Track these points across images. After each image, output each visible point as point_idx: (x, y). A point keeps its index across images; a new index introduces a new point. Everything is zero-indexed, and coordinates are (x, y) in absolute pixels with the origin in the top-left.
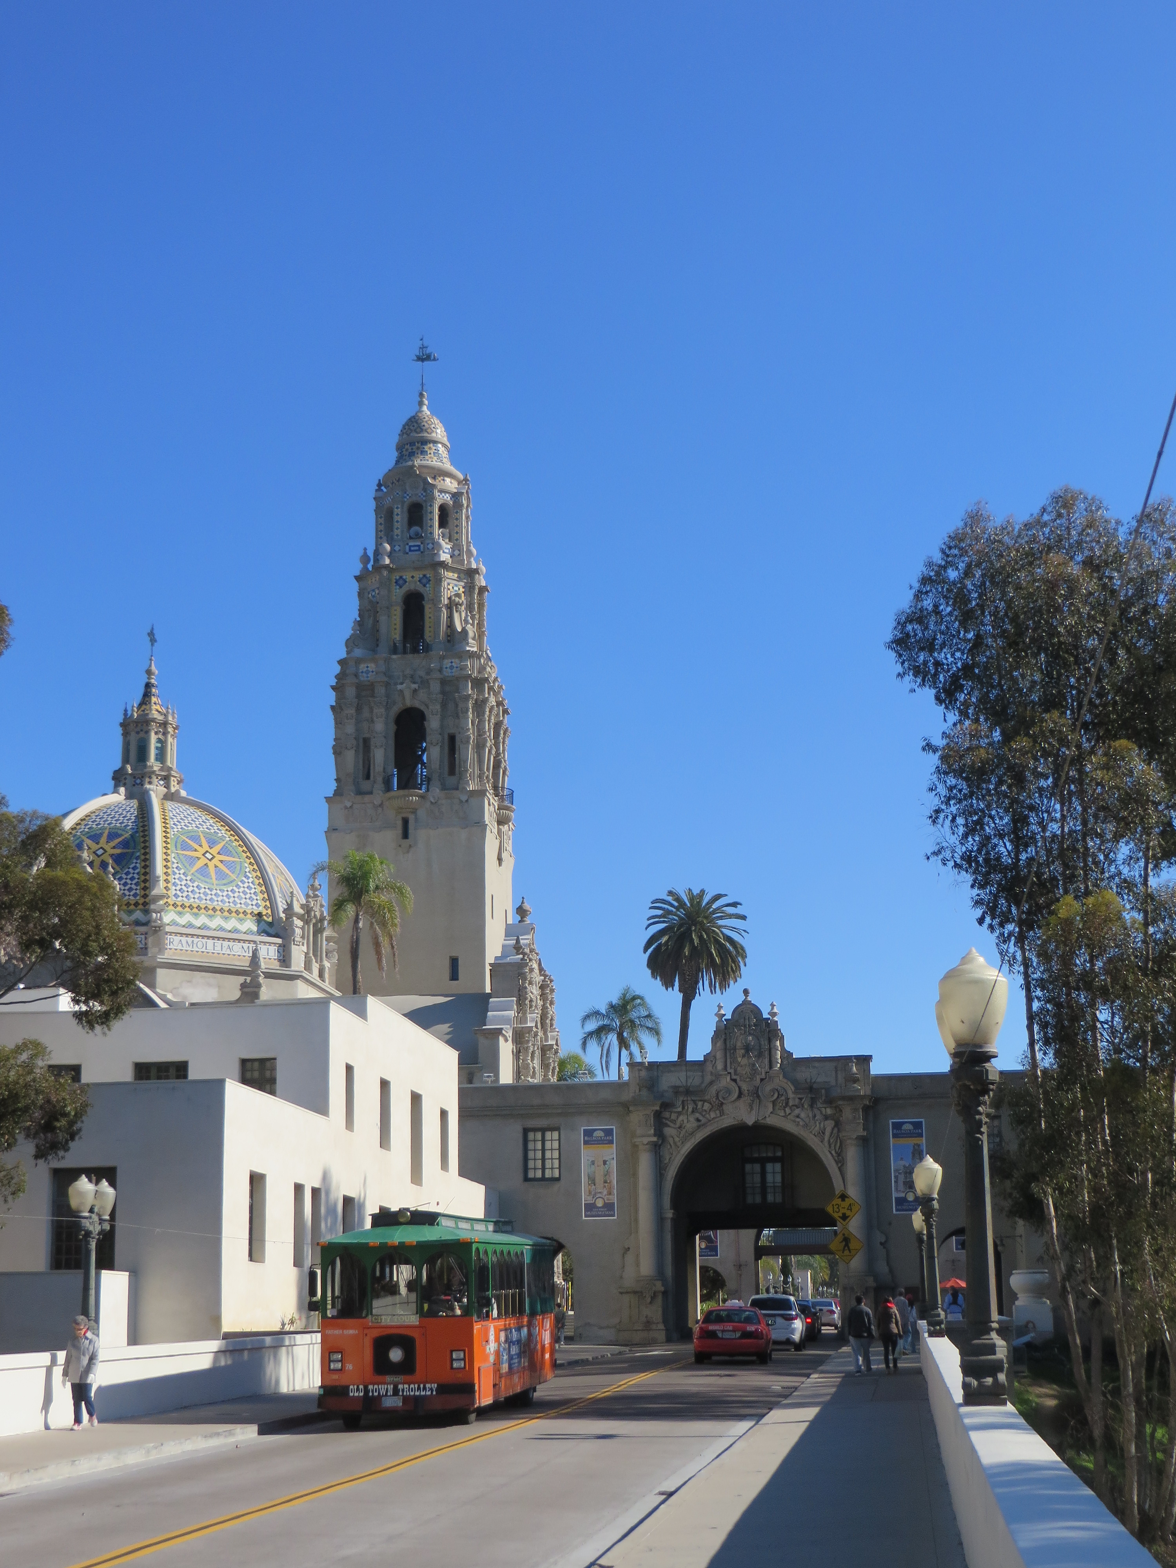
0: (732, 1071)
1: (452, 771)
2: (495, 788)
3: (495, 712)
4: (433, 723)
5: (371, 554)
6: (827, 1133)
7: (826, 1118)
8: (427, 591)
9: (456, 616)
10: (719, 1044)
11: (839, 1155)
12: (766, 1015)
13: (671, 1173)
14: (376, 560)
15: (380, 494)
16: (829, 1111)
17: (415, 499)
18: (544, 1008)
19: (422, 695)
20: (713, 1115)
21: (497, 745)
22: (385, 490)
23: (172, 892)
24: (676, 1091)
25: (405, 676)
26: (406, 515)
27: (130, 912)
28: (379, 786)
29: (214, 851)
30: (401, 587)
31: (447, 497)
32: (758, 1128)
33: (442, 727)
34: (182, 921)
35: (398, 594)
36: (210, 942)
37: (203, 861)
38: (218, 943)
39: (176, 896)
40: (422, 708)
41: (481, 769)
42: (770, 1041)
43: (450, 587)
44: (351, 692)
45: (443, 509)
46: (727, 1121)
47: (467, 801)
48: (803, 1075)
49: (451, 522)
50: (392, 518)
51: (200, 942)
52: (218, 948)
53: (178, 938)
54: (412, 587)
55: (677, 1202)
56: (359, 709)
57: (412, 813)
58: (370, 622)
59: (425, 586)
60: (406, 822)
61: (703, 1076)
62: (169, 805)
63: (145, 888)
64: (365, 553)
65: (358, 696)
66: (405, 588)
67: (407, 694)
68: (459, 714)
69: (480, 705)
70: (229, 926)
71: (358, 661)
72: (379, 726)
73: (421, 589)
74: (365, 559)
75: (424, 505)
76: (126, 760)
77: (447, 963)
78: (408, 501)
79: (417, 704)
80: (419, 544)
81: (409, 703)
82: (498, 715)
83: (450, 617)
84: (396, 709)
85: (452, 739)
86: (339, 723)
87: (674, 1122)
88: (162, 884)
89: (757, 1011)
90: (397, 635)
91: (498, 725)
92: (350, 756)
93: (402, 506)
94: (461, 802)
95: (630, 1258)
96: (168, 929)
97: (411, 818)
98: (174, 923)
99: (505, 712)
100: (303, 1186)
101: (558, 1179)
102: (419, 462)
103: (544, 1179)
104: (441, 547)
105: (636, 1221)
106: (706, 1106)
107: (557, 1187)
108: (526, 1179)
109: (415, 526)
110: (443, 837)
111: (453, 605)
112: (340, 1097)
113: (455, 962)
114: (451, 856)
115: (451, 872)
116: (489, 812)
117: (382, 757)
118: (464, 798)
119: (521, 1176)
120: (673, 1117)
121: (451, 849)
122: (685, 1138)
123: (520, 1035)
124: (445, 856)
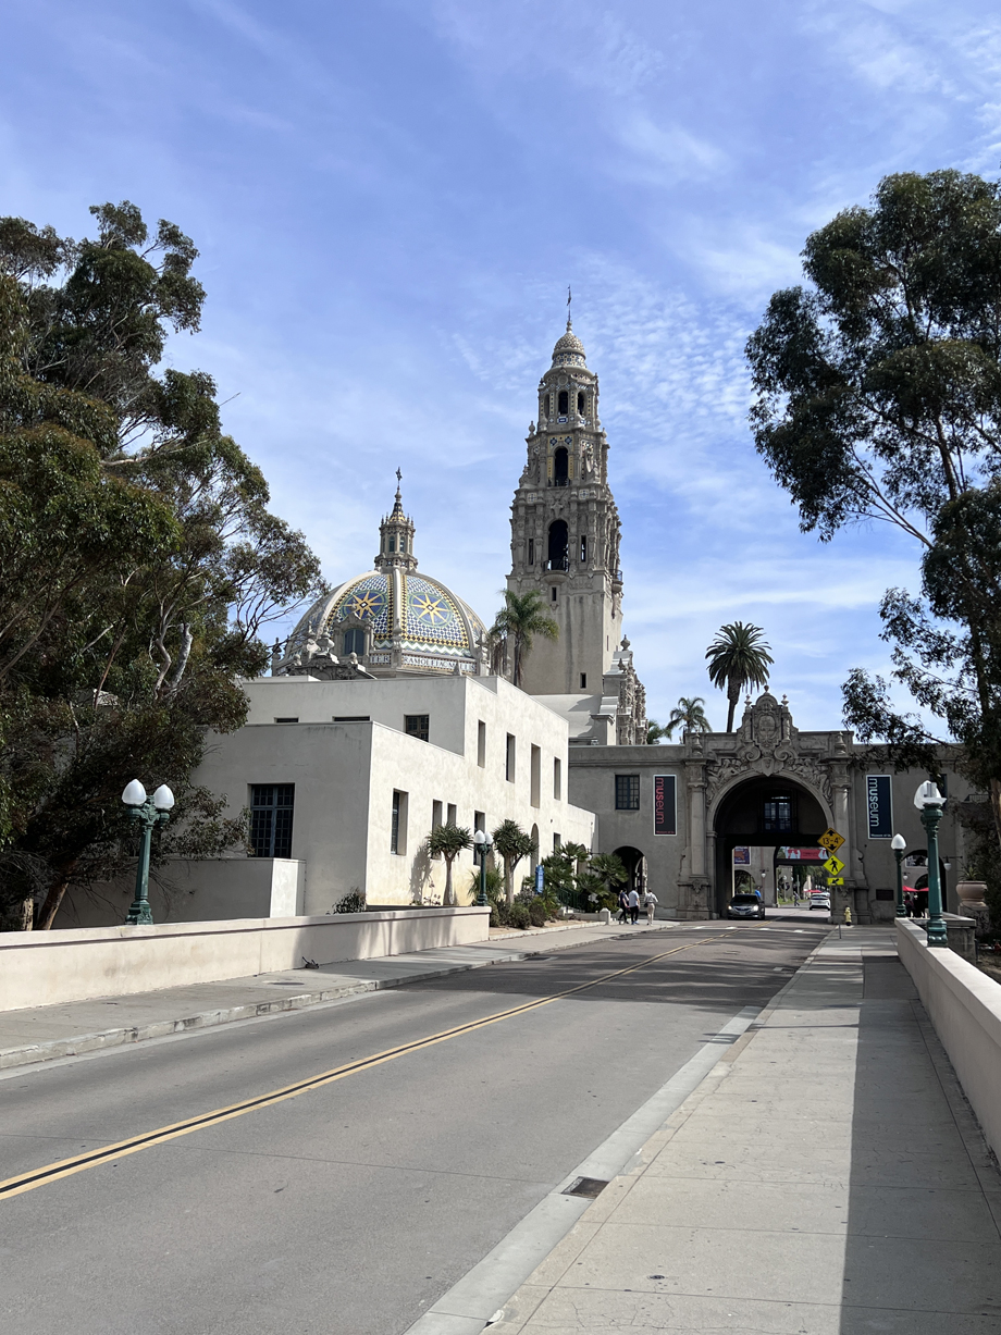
0: (756, 740)
1: (584, 559)
2: (611, 570)
3: (611, 522)
4: (572, 530)
5: (535, 425)
6: (822, 784)
7: (821, 772)
8: (570, 448)
9: (588, 462)
10: (748, 722)
11: (830, 798)
12: (779, 703)
13: (713, 807)
14: (539, 428)
15: (542, 387)
16: (823, 768)
17: (563, 389)
18: (638, 705)
19: (566, 512)
20: (742, 769)
21: (612, 543)
22: (545, 384)
23: (407, 629)
24: (718, 753)
25: (555, 500)
26: (558, 399)
27: (381, 642)
28: (539, 569)
29: (434, 605)
30: (554, 445)
31: (584, 388)
32: (773, 778)
33: (578, 531)
34: (414, 647)
35: (551, 449)
36: (430, 660)
37: (427, 611)
38: (435, 661)
39: (410, 632)
40: (566, 520)
41: (601, 557)
42: (782, 719)
44: (522, 511)
45: (581, 396)
46: (752, 774)
47: (593, 577)
48: (806, 743)
49: (587, 404)
50: (549, 402)
51: (423, 660)
52: (435, 664)
53: (409, 658)
54: (561, 445)
55: (717, 826)
56: (527, 521)
57: (559, 584)
58: (534, 468)
59: (569, 444)
60: (554, 590)
61: (736, 743)
62: (407, 577)
63: (390, 627)
64: (533, 424)
65: (526, 513)
66: (556, 445)
67: (557, 512)
68: (588, 523)
69: (601, 518)
70: (442, 650)
71: (527, 491)
72: (539, 532)
73: (565, 445)
74: (532, 428)
75: (569, 392)
76: (382, 550)
77: (579, 677)
78: (559, 390)
79: (563, 518)
80: (565, 417)
81: (557, 517)
82: (613, 525)
83: (585, 463)
84: (549, 522)
85: (584, 538)
86: (514, 530)
87: (716, 773)
88: (401, 624)
89: (773, 700)
90: (551, 475)
91: (614, 532)
92: (521, 550)
93: (556, 394)
94: (589, 578)
95: (685, 862)
96: (403, 651)
97: (558, 588)
98: (408, 648)
99: (619, 524)
100: (441, 802)
101: (638, 809)
102: (565, 366)
103: (628, 808)
104: (579, 419)
105: (690, 837)
106: (738, 763)
107: (637, 813)
108: (617, 808)
109: (563, 407)
110: (578, 600)
111: (586, 456)
112: (474, 743)
113: (584, 676)
114: (583, 612)
115: (583, 622)
116: (606, 585)
117: (541, 551)
118: (591, 575)
119: (614, 807)
120: (716, 769)
121: (582, 607)
122: (723, 784)
123: (621, 720)
124: (578, 611)
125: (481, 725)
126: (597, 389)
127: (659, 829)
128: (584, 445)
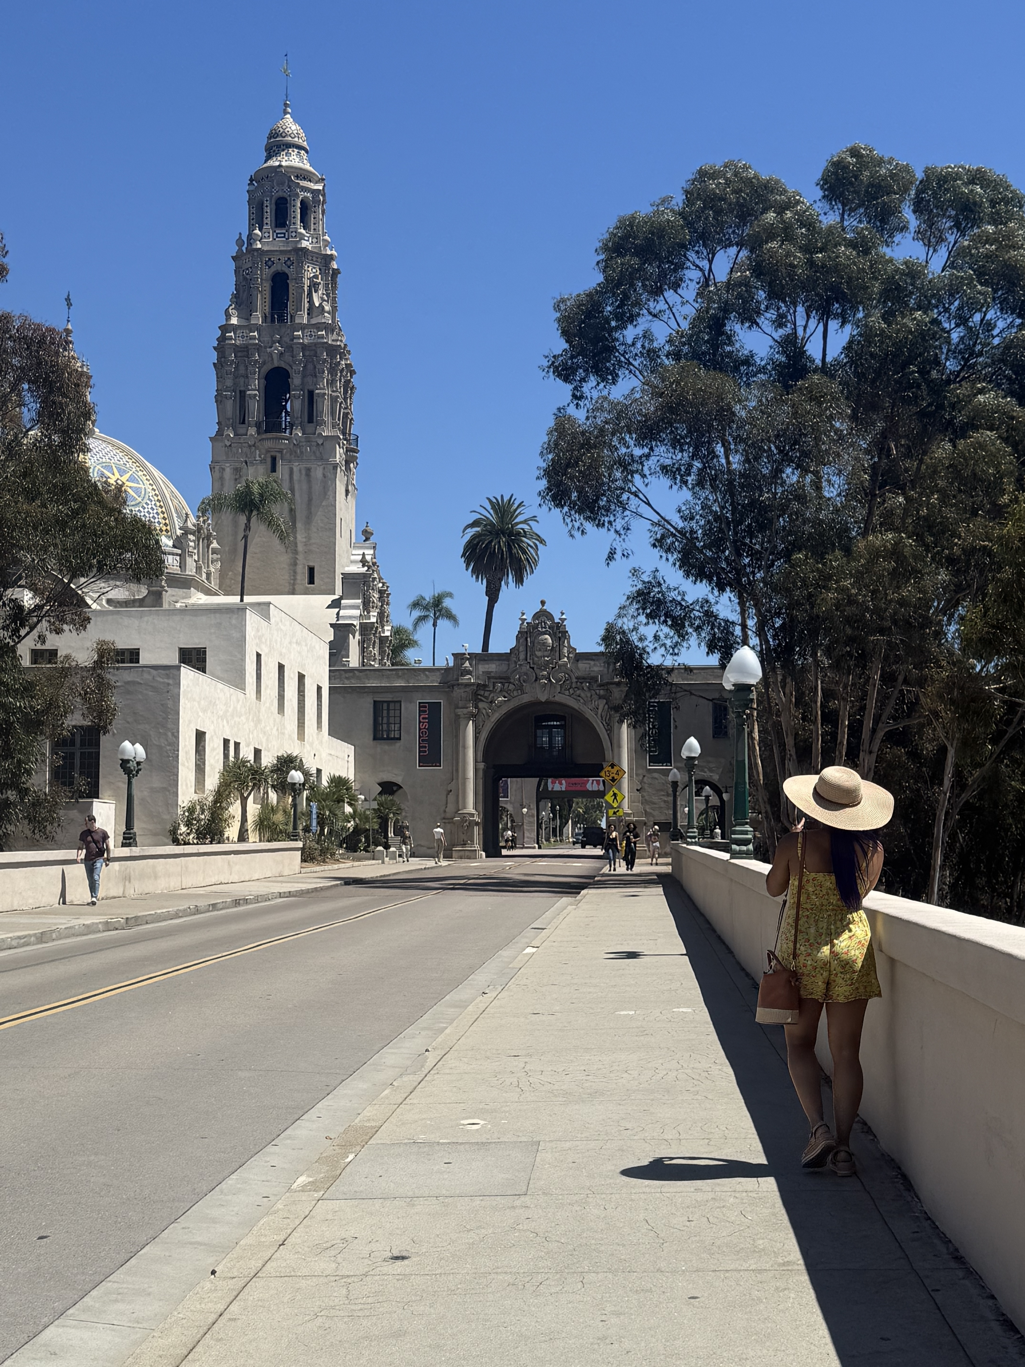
0: (531, 662)
1: (310, 420)
2: (344, 434)
3: (344, 372)
4: (296, 381)
5: (245, 238)
6: (600, 710)
7: (599, 698)
8: (291, 271)
9: (315, 295)
10: (522, 641)
11: (609, 728)
12: (557, 620)
13: (484, 736)
14: (250, 244)
15: (252, 188)
16: (602, 692)
17: (281, 194)
18: (382, 608)
19: (287, 358)
20: (516, 694)
21: (345, 399)
22: (256, 184)
24: (490, 676)
25: (273, 343)
26: (274, 207)
28: (252, 429)
29: (124, 479)
30: (269, 267)
31: (308, 194)
32: (548, 703)
33: (303, 383)
35: (268, 272)
40: (287, 368)
41: (333, 419)
42: (559, 638)
43: (310, 269)
44: (229, 352)
45: (304, 205)
46: (526, 699)
47: (322, 444)
48: (585, 665)
49: (311, 215)
50: (263, 209)
54: (279, 268)
56: (236, 366)
57: (279, 452)
58: (244, 296)
59: (289, 267)
60: (273, 459)
61: (509, 665)
64: (240, 237)
65: (235, 356)
66: (273, 269)
67: (276, 357)
68: (316, 375)
69: (333, 370)
71: (236, 327)
72: (253, 382)
73: (286, 270)
74: (240, 242)
75: (288, 199)
77: (306, 571)
78: (275, 195)
79: (283, 365)
80: (284, 231)
81: (276, 364)
82: (346, 376)
83: (310, 295)
84: (267, 368)
85: (311, 394)
86: (220, 378)
87: (487, 698)
89: (550, 616)
90: (267, 308)
91: (348, 382)
92: (229, 404)
93: (271, 199)
94: (318, 444)
95: (451, 797)
97: (278, 455)
99: (353, 373)
100: (229, 740)
101: (399, 739)
102: (284, 164)
103: (388, 738)
104: (302, 237)
105: (457, 770)
106: (511, 687)
107: (398, 744)
108: (375, 738)
109: (281, 220)
110: (304, 472)
111: (314, 286)
112: (253, 677)
113: (311, 570)
114: (310, 488)
115: (310, 500)
116: (340, 454)
117: (255, 409)
118: (320, 442)
119: (372, 737)
120: (487, 694)
121: (309, 482)
122: (494, 711)
123: (366, 629)
124: (305, 487)
125: (259, 656)
126: (324, 195)
127: (424, 761)
128: (310, 271)
